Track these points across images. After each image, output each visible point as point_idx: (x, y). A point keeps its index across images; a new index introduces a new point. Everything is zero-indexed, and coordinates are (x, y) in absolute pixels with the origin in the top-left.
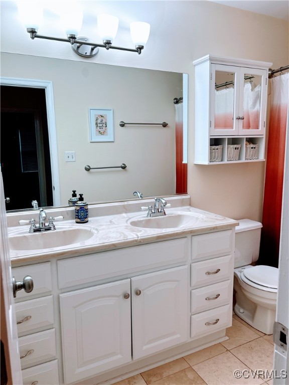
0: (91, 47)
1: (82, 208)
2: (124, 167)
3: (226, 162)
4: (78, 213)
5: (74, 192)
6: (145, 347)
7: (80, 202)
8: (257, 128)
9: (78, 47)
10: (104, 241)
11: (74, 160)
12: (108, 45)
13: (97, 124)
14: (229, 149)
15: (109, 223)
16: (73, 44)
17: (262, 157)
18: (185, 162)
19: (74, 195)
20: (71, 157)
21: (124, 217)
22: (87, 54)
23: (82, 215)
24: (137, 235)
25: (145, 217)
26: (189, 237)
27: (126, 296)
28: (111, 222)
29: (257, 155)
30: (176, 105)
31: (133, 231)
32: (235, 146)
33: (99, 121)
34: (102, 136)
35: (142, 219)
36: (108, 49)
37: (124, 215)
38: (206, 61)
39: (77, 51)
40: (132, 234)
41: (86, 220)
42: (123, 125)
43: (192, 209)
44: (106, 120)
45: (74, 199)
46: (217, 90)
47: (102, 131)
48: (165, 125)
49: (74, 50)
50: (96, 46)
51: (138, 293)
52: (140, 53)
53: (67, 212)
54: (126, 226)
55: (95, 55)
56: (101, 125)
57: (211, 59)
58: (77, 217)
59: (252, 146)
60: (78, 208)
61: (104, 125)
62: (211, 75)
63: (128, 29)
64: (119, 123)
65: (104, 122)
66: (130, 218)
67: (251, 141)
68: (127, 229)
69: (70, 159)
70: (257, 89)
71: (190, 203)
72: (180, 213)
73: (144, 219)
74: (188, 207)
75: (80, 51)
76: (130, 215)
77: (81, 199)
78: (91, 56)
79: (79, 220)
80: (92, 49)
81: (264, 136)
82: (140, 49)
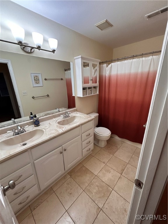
0: (30, 48)
1: (36, 121)
2: (48, 96)
3: (88, 95)
4: (35, 122)
5: (31, 113)
6: (69, 166)
7: (35, 118)
8: (96, 83)
9: (24, 48)
10: (50, 136)
11: (27, 94)
12: (39, 48)
13: (35, 79)
14: (88, 91)
15: (49, 125)
16: (21, 46)
17: (98, 93)
18: (73, 95)
19: (32, 114)
20: (25, 93)
21: (54, 121)
22: (29, 51)
23: (37, 123)
24: (63, 130)
25: (62, 119)
26: (81, 126)
27: (61, 153)
28: (50, 124)
29: (96, 92)
30: (65, 72)
31: (60, 128)
32: (90, 90)
33: (36, 78)
34: (38, 84)
35: (61, 120)
36: (39, 50)
37: (54, 119)
38: (80, 58)
39: (23, 49)
40: (61, 130)
41: (39, 125)
42: (46, 80)
43: (78, 113)
44: (38, 78)
45: (32, 116)
46: (84, 67)
47: (37, 82)
48: (62, 79)
49: (22, 49)
50: (33, 48)
51: (65, 150)
52: (54, 53)
53: (30, 122)
54: (57, 126)
55: (33, 52)
56: (37, 80)
57: (82, 58)
58: (35, 124)
59: (95, 89)
60: (35, 121)
61: (38, 80)
62: (82, 64)
63: (47, 41)
64: (44, 79)
65: (37, 78)
66: (57, 121)
67: (95, 87)
68: (57, 127)
69: (25, 94)
70: (95, 69)
71: (77, 110)
72: (74, 115)
73: (62, 120)
74: (76, 112)
75: (25, 49)
76: (56, 119)
77: (35, 117)
78: (31, 53)
79: (36, 126)
80: (31, 49)
81: (98, 86)
82: (54, 51)
